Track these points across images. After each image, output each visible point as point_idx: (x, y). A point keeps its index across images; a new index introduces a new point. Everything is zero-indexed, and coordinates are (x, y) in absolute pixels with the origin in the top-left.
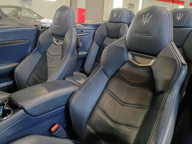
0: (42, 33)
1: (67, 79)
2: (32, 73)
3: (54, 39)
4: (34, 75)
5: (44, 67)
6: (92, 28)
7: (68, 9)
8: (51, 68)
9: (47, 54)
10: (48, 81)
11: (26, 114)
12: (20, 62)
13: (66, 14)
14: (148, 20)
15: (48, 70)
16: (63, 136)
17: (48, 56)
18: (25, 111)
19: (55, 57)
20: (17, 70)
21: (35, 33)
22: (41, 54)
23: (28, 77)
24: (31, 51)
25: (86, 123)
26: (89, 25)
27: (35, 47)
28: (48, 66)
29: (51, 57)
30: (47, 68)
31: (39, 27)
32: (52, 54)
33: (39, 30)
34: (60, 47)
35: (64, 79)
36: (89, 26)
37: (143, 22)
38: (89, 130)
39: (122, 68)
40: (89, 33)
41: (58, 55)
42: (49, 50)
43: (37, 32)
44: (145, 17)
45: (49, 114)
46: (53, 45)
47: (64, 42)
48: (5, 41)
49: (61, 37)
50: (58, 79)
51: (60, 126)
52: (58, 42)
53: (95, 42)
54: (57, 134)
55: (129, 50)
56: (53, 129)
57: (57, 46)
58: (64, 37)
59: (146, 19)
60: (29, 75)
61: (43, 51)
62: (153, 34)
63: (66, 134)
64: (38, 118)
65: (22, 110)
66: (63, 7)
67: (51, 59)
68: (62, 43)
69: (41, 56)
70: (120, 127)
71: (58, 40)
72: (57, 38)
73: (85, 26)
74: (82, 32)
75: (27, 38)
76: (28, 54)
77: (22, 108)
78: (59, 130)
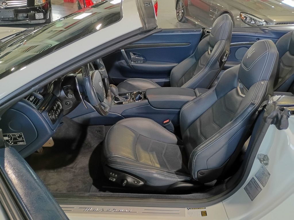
2: (183, 76)
3: (209, 48)
4: (184, 79)
7: (224, 20)
9: (199, 61)
11: (149, 104)
14: (251, 54)
16: (172, 131)
19: (202, 67)
22: (196, 59)
25: (188, 128)
27: (194, 52)
29: (200, 65)
30: (193, 74)
32: (202, 62)
38: (187, 133)
42: (202, 57)
44: (251, 51)
46: (206, 53)
51: (170, 122)
54: (166, 126)
56: (165, 122)
62: (249, 69)
63: (174, 130)
65: (147, 101)
75: (191, 41)
77: (148, 99)
78: (169, 124)
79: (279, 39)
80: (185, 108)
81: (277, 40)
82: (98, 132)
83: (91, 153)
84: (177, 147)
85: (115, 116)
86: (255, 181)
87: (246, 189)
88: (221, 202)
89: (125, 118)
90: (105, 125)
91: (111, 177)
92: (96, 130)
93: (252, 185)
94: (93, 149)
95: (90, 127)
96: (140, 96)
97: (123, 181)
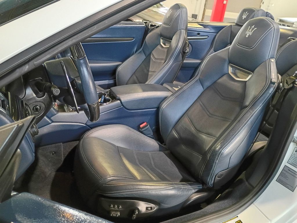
0: (150, 32)
1: (165, 85)
2: (133, 75)
3: (161, 40)
4: (135, 78)
5: (145, 70)
6: (213, 31)
7: (181, 8)
8: (153, 72)
9: (151, 56)
10: (146, 83)
11: (122, 105)
12: (123, 61)
13: (178, 14)
14: (251, 32)
15: (149, 73)
16: (150, 135)
17: (152, 59)
18: (121, 102)
19: (158, 61)
20: (119, 69)
21: (143, 31)
22: (146, 56)
23: (128, 79)
24: (136, 51)
25: (173, 128)
26: (209, 26)
27: (141, 47)
28: (150, 70)
29: (154, 60)
30: (148, 71)
31: (149, 24)
32: (156, 57)
33: (148, 27)
34: (166, 50)
35: (162, 84)
36: (209, 28)
37: (247, 34)
38: (173, 135)
39: (220, 80)
40: (207, 37)
41: (162, 59)
42: (153, 52)
43: (145, 31)
44: (250, 29)
45: (141, 111)
46: (159, 47)
47: (170, 46)
48: (113, 38)
49: (168, 39)
50: (155, 83)
51: (148, 125)
52: (165, 44)
53: (213, 49)
54: (144, 131)
55: (230, 62)
56: (141, 126)
57: (162, 49)
58: (172, 40)
59: (250, 31)
60: (129, 77)
61: (147, 53)
62: (253, 48)
63: (152, 134)
64: (130, 112)
65: (119, 101)
66: (177, 5)
67: (155, 62)
68: (168, 47)
69: (145, 57)
70: (201, 135)
71: (166, 42)
72: (165, 40)
73: (204, 28)
74: (199, 34)
75: (134, 36)
76: (133, 54)
77: (119, 99)
78: (146, 128)
79: (217, 33)
80: (164, 105)
81: (216, 35)
82: (53, 154)
83: (49, 187)
84: (162, 153)
85: (77, 128)
86: (290, 169)
87: (278, 180)
88: (252, 204)
89: (92, 129)
90: (63, 143)
91: (113, 210)
92: (51, 152)
93: (287, 174)
94: (51, 180)
95: (41, 148)
96: (105, 97)
97: (133, 212)
